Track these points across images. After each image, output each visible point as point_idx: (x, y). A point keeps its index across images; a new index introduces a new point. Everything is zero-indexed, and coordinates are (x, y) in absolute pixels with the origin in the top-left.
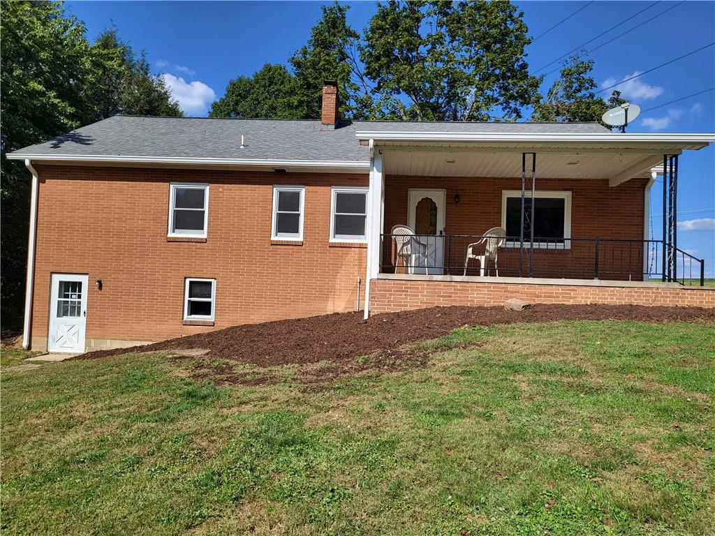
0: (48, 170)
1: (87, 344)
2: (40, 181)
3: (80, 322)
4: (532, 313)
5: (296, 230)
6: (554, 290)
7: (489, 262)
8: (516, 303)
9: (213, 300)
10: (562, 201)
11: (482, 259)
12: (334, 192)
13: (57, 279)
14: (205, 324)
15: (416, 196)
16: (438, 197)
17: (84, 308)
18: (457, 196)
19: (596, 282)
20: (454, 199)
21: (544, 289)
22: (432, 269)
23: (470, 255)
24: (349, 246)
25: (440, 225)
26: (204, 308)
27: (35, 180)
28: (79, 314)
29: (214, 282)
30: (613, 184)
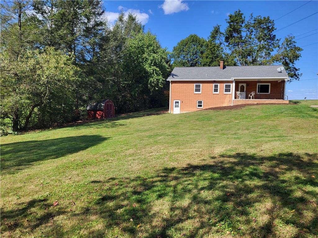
0: (173, 82)
1: (180, 112)
2: (172, 84)
3: (179, 108)
4: (257, 104)
5: (217, 92)
6: (263, 101)
7: (253, 97)
8: (256, 103)
9: (202, 104)
10: (269, 85)
11: (251, 96)
12: (225, 84)
13: (175, 101)
14: (201, 109)
15: (240, 85)
16: (245, 85)
17: (179, 106)
18: (248, 85)
19: (269, 100)
20: (247, 85)
21: (261, 101)
22: (243, 98)
23: (249, 96)
24: (228, 94)
25: (245, 90)
26: (201, 106)
27: (170, 84)
28: (178, 107)
29: (203, 101)
30: (278, 82)
